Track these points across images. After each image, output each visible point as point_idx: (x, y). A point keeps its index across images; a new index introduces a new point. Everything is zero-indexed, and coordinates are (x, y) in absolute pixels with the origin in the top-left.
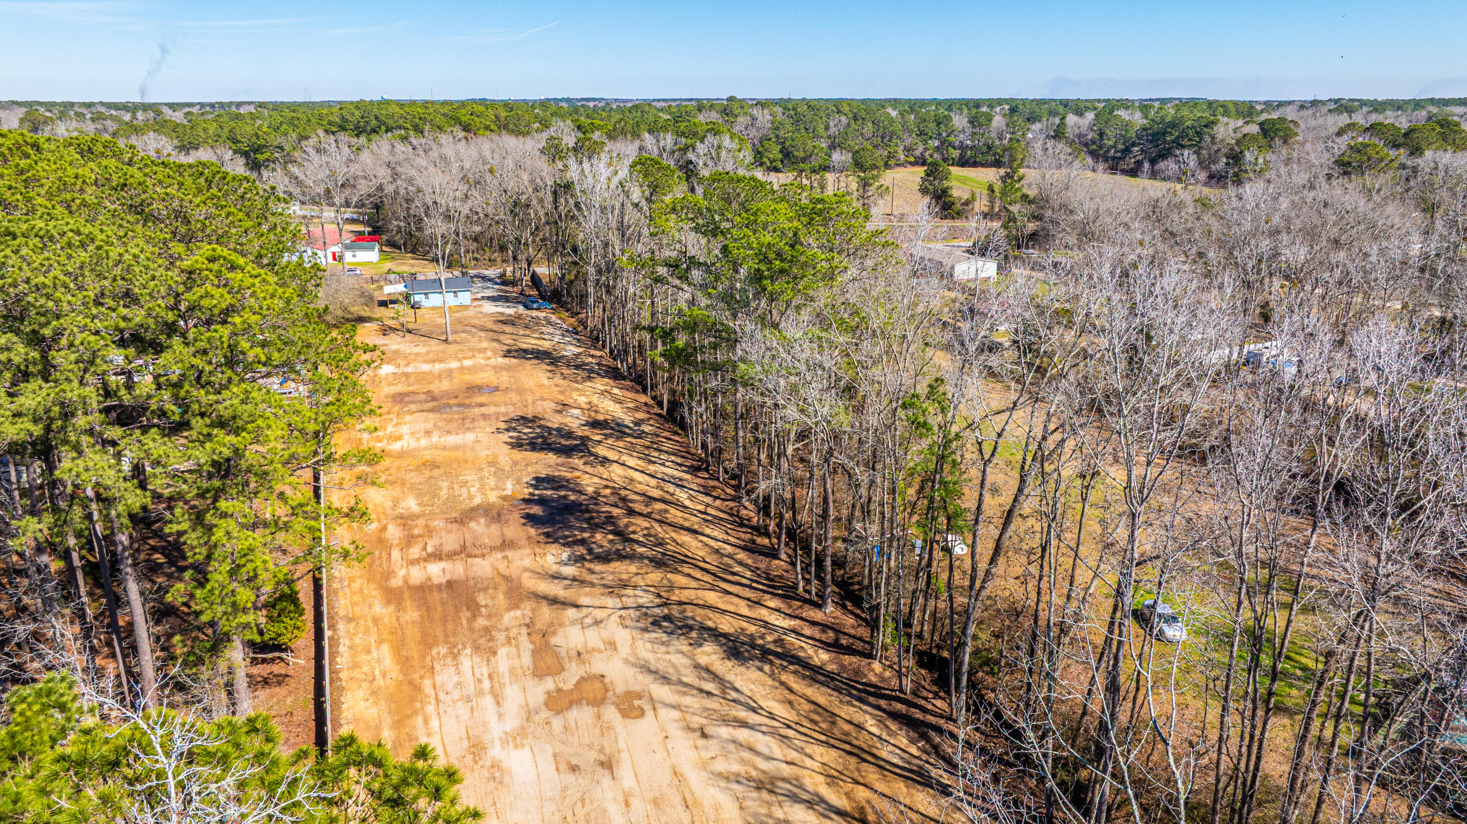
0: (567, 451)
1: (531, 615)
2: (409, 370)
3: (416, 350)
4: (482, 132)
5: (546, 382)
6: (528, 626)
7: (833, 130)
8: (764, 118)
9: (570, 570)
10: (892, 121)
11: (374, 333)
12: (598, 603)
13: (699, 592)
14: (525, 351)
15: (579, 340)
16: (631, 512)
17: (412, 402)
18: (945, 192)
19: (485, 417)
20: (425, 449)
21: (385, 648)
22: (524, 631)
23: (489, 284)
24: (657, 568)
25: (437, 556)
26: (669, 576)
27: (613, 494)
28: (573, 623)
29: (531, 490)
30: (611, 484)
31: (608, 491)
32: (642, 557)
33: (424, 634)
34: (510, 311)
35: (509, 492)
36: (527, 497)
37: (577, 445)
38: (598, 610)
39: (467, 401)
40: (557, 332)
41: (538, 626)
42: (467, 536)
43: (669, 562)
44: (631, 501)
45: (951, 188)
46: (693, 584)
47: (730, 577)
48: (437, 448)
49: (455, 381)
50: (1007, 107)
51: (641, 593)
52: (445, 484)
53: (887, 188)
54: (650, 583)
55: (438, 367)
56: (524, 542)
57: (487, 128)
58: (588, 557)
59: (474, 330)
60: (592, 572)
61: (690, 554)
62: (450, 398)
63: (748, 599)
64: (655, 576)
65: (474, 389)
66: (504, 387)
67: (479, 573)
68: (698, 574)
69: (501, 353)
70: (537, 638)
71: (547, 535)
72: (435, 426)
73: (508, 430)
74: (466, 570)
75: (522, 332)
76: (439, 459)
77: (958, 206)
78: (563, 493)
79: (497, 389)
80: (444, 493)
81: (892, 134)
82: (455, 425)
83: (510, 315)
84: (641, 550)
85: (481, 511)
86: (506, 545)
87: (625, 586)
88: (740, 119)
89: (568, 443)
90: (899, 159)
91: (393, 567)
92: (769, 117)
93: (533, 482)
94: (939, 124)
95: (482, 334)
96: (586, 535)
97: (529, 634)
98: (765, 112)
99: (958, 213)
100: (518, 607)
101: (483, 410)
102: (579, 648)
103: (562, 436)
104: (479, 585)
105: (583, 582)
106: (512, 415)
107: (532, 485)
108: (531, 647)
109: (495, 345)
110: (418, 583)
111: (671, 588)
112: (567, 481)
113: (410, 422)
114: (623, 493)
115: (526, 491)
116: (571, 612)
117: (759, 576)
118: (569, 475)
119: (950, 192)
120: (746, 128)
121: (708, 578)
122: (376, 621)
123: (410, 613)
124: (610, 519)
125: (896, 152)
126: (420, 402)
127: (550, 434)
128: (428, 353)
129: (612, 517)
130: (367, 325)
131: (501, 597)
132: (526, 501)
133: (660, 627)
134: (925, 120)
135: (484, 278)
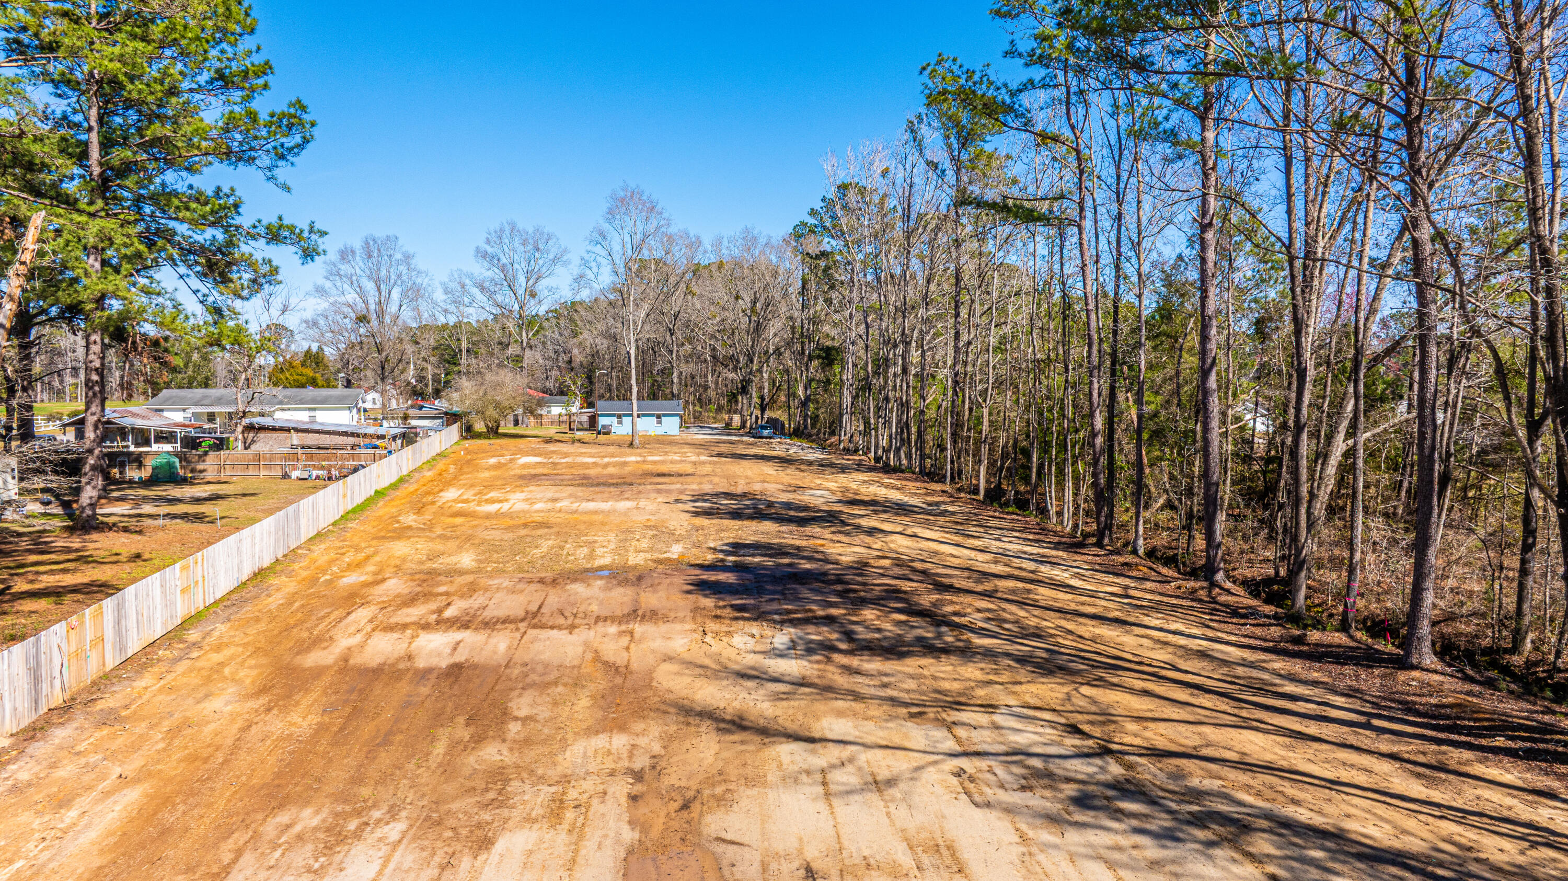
0: (799, 521)
1: (657, 748)
2: (563, 461)
3: (584, 450)
5: (771, 472)
6: (638, 776)
9: (791, 667)
11: (534, 443)
12: (876, 734)
14: (744, 455)
16: (945, 588)
17: (546, 480)
19: (660, 491)
22: (621, 788)
24: (1044, 675)
25: (460, 623)
26: (1087, 692)
27: (897, 565)
28: (792, 779)
29: (719, 556)
31: (886, 562)
32: (989, 654)
35: (672, 556)
36: (708, 562)
37: (818, 517)
38: (879, 753)
39: (638, 481)
41: (672, 778)
42: (552, 600)
43: (1074, 667)
44: (940, 575)
46: (1174, 712)
49: (628, 468)
51: (1013, 723)
54: (1036, 703)
55: (608, 460)
56: (681, 614)
58: (843, 647)
59: (674, 444)
60: (854, 672)
61: (1126, 656)
62: (611, 479)
64: (1047, 690)
66: (703, 474)
67: (546, 656)
68: (1178, 694)
69: (708, 455)
70: (659, 811)
71: (741, 608)
72: (572, 495)
73: (693, 501)
74: (513, 651)
76: (556, 520)
78: (785, 561)
79: (690, 475)
80: (539, 552)
82: (606, 495)
86: (637, 615)
87: (957, 705)
89: (802, 515)
91: (335, 633)
93: (726, 548)
95: (685, 446)
96: (836, 612)
97: (633, 799)
100: (623, 728)
101: (661, 487)
102: (812, 853)
103: (793, 509)
104: (533, 677)
105: (827, 690)
106: (708, 490)
107: (722, 551)
108: (629, 835)
109: (701, 451)
110: (373, 662)
111: (1106, 716)
112: (797, 548)
113: (531, 492)
115: (709, 556)
116: (789, 753)
118: (801, 543)
121: (1214, 702)
124: (896, 594)
126: (561, 480)
127: (771, 506)
128: (599, 452)
131: (584, 702)
132: (705, 567)
133: (1118, 815)
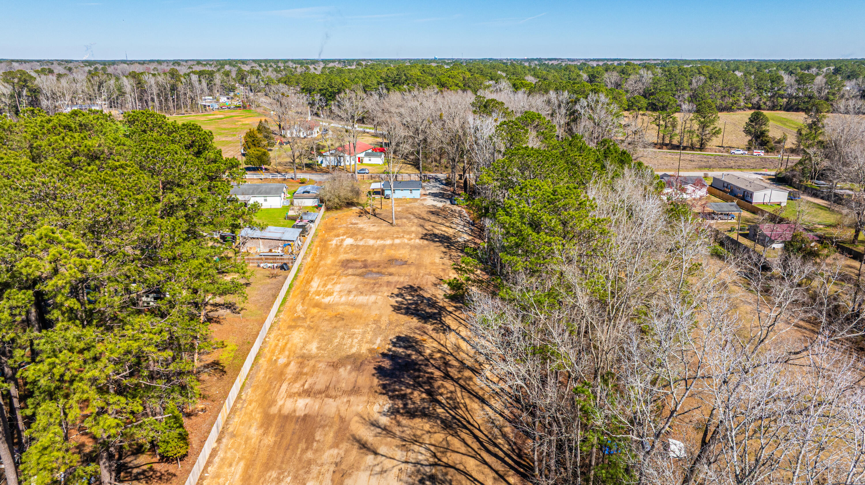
0: (425, 318)
2: (361, 243)
3: (373, 229)
4: (453, 87)
5: (437, 260)
6: (336, 464)
7: (694, 85)
8: (648, 76)
9: (384, 420)
10: (737, 79)
11: (355, 214)
12: (391, 453)
13: (465, 457)
14: (436, 235)
15: (472, 230)
16: (447, 376)
17: (351, 268)
18: (763, 133)
19: (388, 283)
20: (342, 304)
21: (242, 464)
22: (332, 468)
23: (437, 184)
24: (444, 429)
25: (308, 393)
26: (449, 438)
27: (441, 358)
28: (367, 468)
29: (390, 346)
30: (443, 349)
31: (439, 355)
32: (438, 417)
33: (270, 457)
34: (440, 205)
35: (375, 346)
36: (386, 351)
37: (435, 314)
38: (388, 460)
39: (383, 271)
40: (462, 223)
41: (343, 466)
42: (334, 379)
43: (455, 426)
44: (451, 366)
45: (768, 131)
46: (463, 449)
47: (491, 448)
48: (349, 305)
49: (384, 254)
50: (832, 68)
51: (422, 450)
52: (341, 334)
53: (720, 129)
54: (433, 442)
55: (380, 242)
56: (366, 390)
57: (457, 85)
58: (401, 411)
59: (412, 217)
60: (399, 424)
61: (471, 421)
62: (374, 267)
63: (497, 472)
64: (439, 437)
65: (392, 261)
66: (410, 262)
67: (326, 412)
68: (469, 440)
69: (420, 236)
70: (338, 475)
71: (384, 386)
72: (356, 287)
73: (397, 296)
74: (320, 408)
75: (440, 221)
76: (347, 313)
77: (772, 144)
78: (409, 352)
79: (405, 263)
80: (336, 341)
81: (737, 89)
82: (368, 288)
83: (439, 208)
84: (440, 410)
85: (352, 360)
86: (355, 391)
87: (415, 442)
88: (632, 77)
89: (430, 311)
90: (740, 105)
91: (278, 397)
92: (651, 76)
93: (395, 340)
94: (772, 82)
95: (416, 221)
96: (409, 391)
97: (334, 472)
98: (649, 72)
99: (771, 149)
100: (337, 446)
101: (390, 278)
103: (429, 305)
104: (322, 422)
105: (389, 432)
106: (405, 285)
107: (393, 342)
109: (420, 229)
110: (286, 413)
111: (447, 449)
112: (416, 342)
113: (343, 283)
114: (448, 358)
115: (387, 346)
116: (370, 458)
117: (513, 451)
118: (419, 337)
119: (767, 134)
120: (635, 83)
121: (476, 446)
122: (248, 439)
123: (269, 438)
124: (431, 379)
125: (738, 100)
126: (356, 268)
127: (422, 302)
128: (378, 231)
129: (432, 378)
130: (354, 208)
131: (331, 435)
132: (384, 355)
134: (762, 79)
135: (437, 179)
